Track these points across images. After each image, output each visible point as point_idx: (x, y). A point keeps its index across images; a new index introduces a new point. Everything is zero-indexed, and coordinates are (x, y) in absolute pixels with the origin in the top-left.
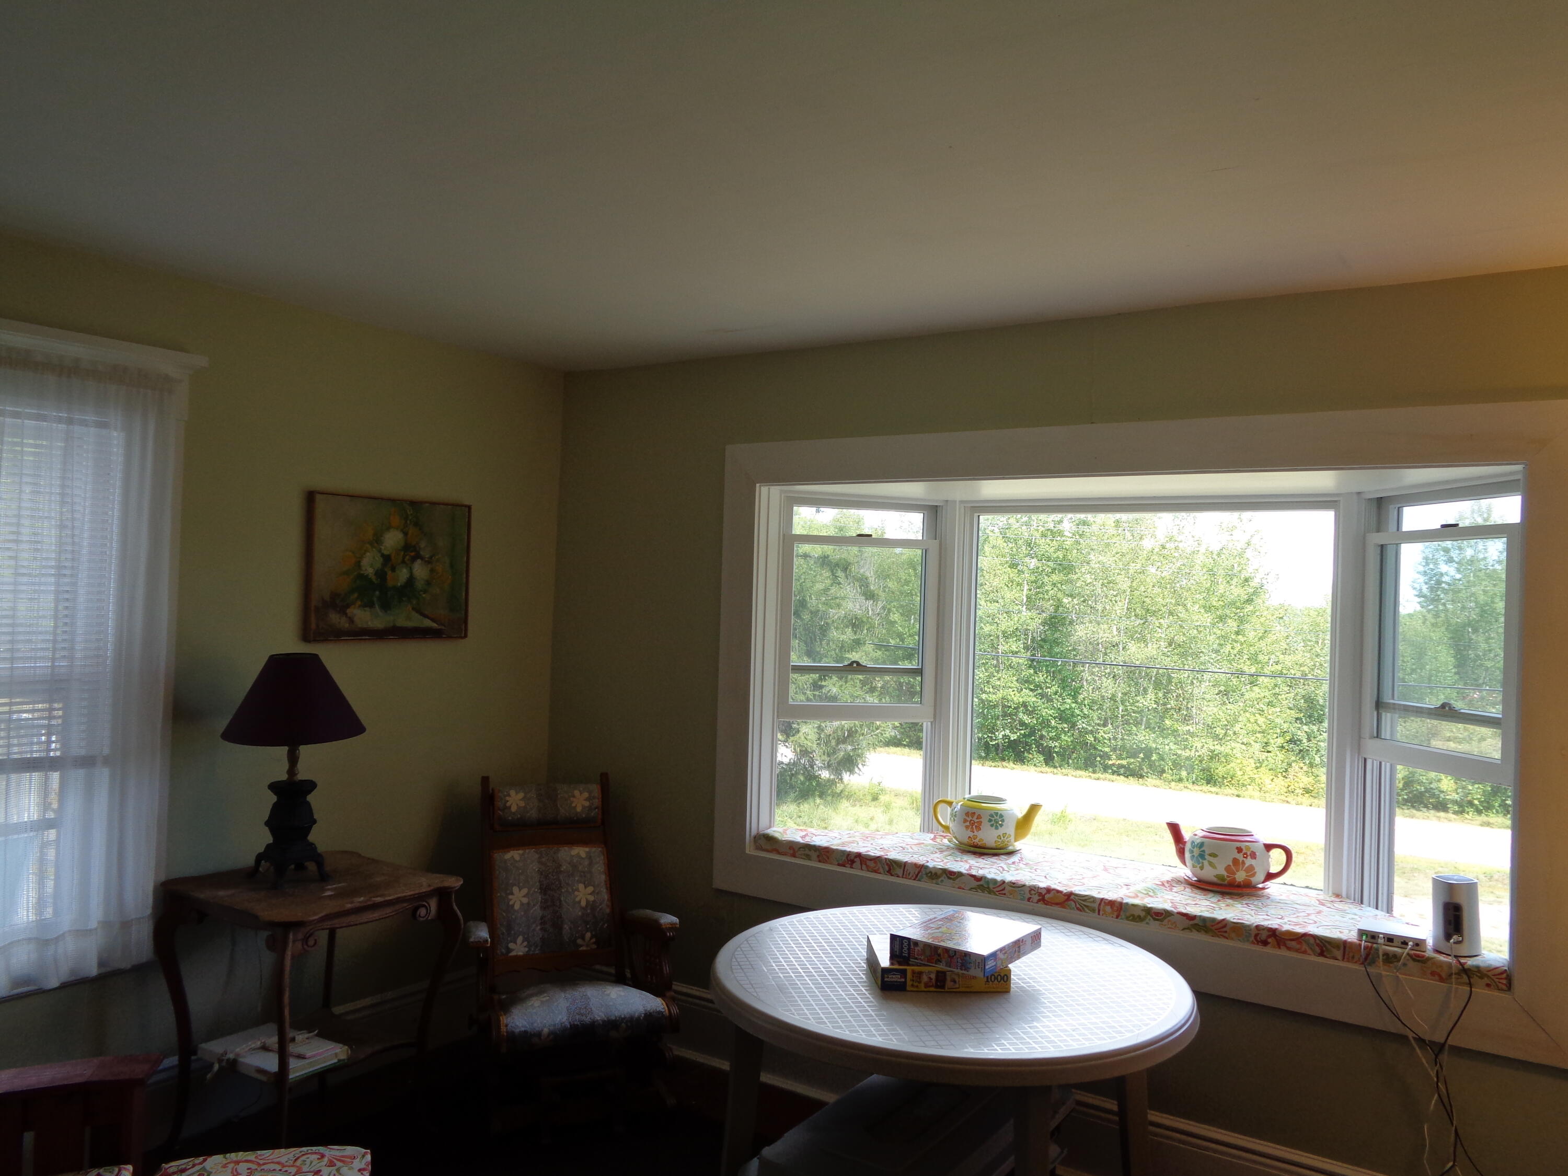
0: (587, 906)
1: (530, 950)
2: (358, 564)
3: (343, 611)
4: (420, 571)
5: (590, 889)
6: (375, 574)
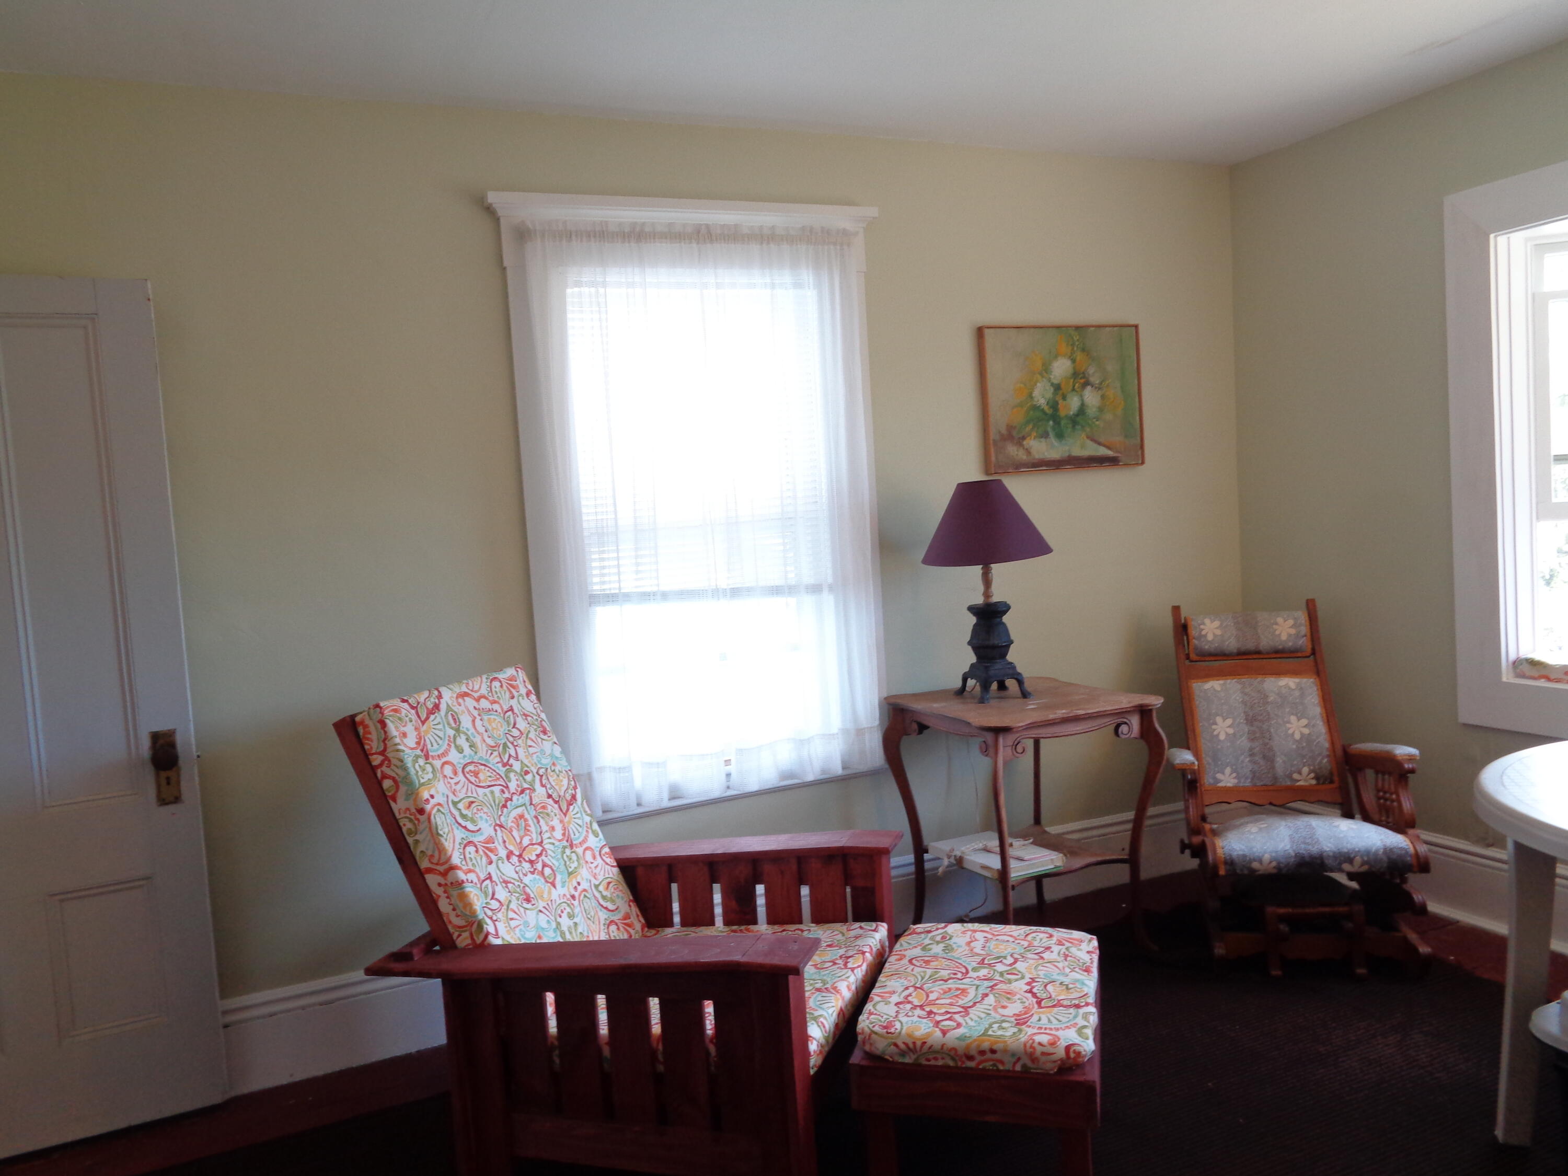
0: (1301, 738)
1: (1239, 782)
2: (1031, 396)
3: (1019, 443)
4: (1091, 398)
5: (1304, 722)
6: (1048, 404)
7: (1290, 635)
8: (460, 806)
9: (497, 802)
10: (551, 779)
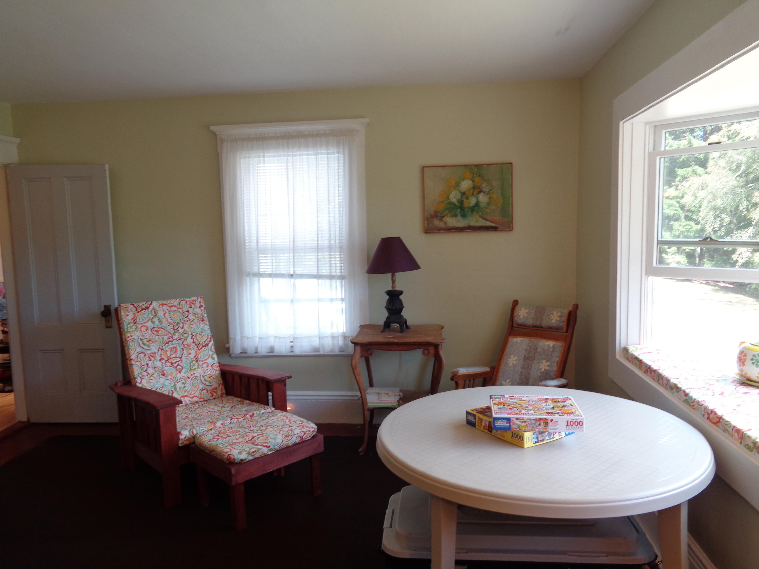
0: (544, 372)
2: (448, 197)
3: (441, 218)
4: (483, 198)
5: (548, 364)
6: (458, 201)
7: (556, 321)
8: (144, 341)
9: (164, 342)
10: (198, 337)
